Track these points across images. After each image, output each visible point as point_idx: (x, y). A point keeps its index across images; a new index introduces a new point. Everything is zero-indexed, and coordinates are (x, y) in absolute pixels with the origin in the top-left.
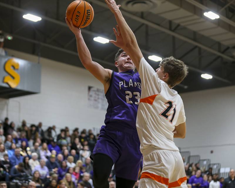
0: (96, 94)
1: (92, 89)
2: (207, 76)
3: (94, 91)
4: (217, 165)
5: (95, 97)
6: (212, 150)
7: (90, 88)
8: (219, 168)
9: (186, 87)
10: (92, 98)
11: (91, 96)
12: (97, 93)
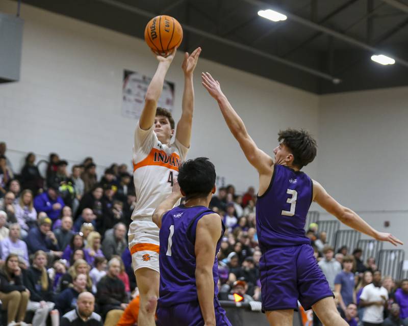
0: (139, 87)
1: (132, 77)
2: (383, 60)
3: (135, 80)
4: (397, 253)
5: (138, 95)
6: (387, 220)
7: (127, 74)
8: (401, 260)
9: (336, 81)
10: (132, 97)
11: (129, 91)
12: (143, 85)
